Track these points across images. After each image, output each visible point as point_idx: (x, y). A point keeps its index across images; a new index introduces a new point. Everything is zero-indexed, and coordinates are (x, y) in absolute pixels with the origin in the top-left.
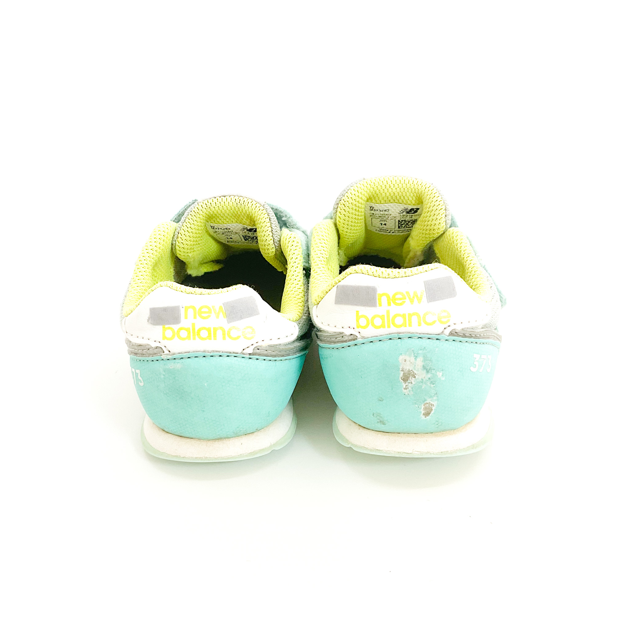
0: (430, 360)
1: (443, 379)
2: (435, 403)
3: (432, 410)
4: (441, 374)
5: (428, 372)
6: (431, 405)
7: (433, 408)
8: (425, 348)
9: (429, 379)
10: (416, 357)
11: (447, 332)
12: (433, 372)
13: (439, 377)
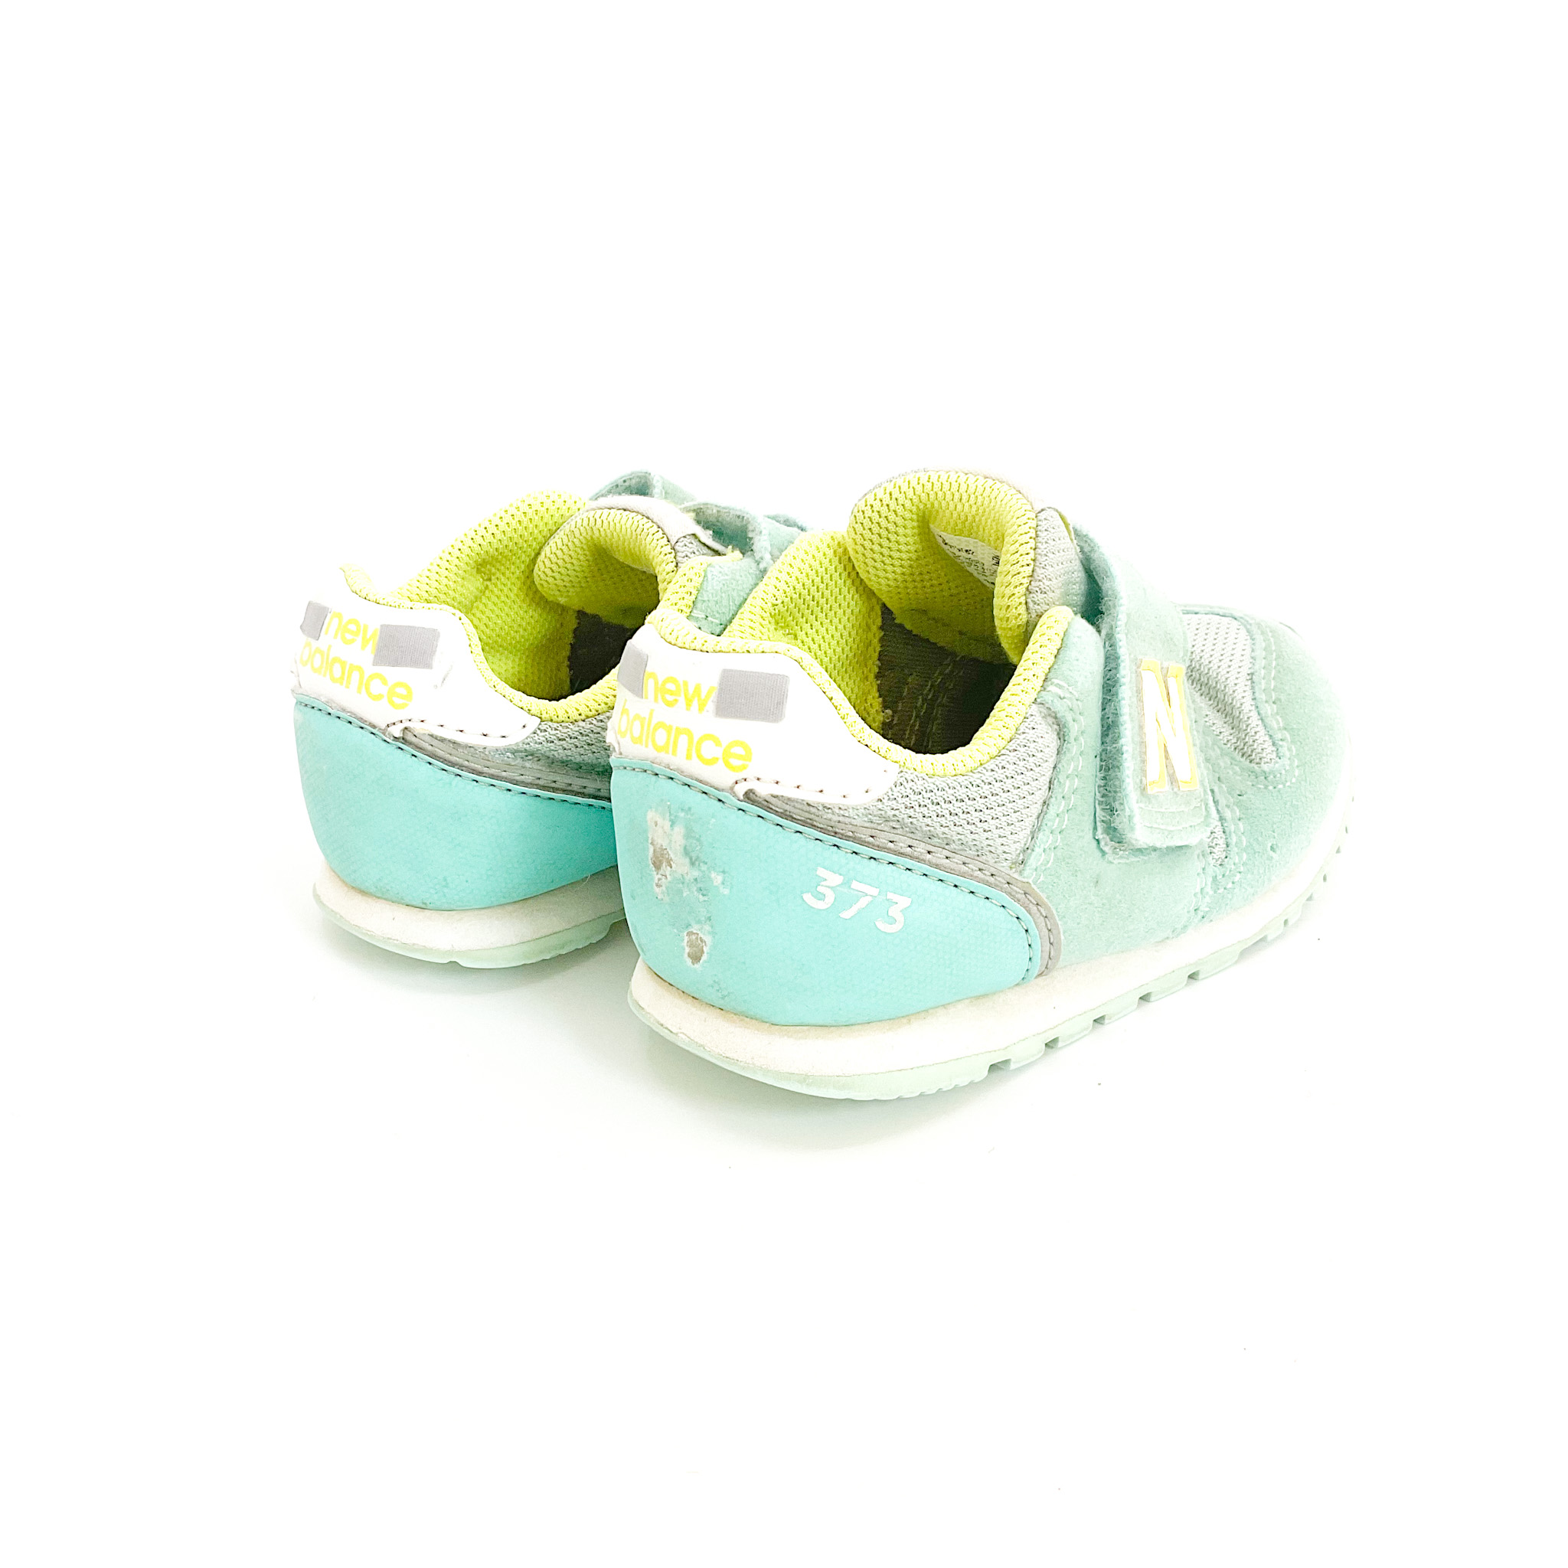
0: (698, 840)
1: (726, 892)
2: (707, 939)
3: (703, 952)
4: (720, 878)
5: (693, 864)
6: (702, 940)
7: (705, 949)
8: (690, 809)
9: (696, 880)
10: (673, 823)
11: (741, 790)
12: (703, 869)
13: (715, 884)
